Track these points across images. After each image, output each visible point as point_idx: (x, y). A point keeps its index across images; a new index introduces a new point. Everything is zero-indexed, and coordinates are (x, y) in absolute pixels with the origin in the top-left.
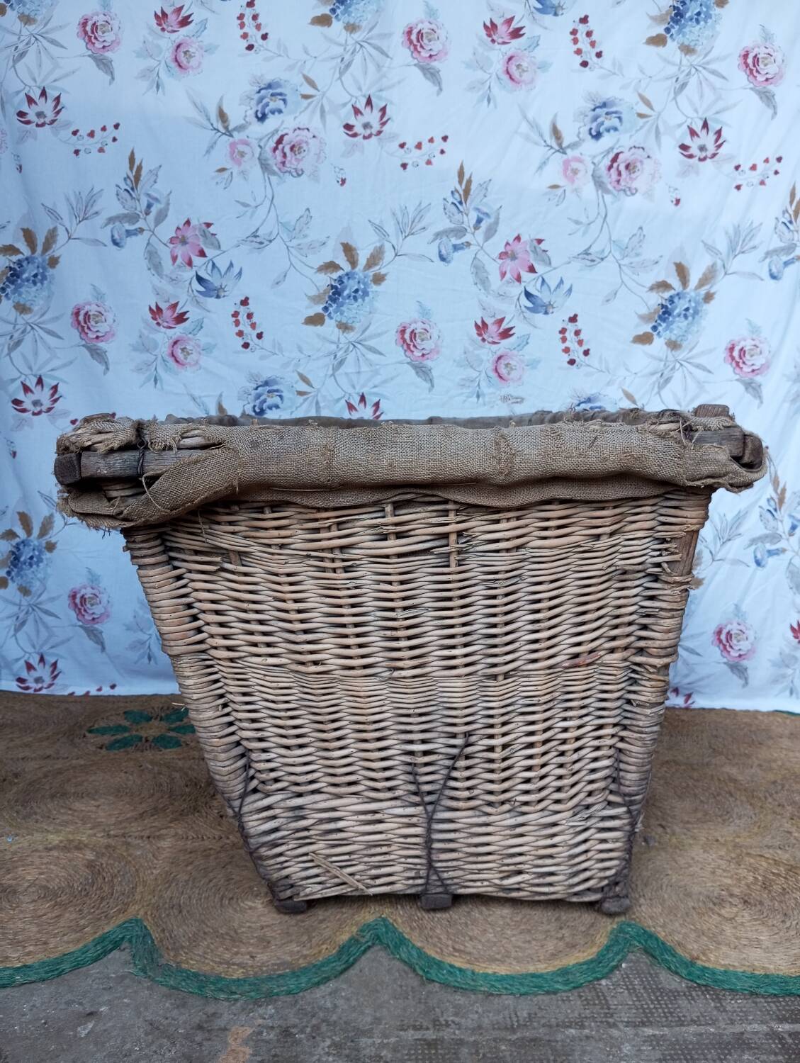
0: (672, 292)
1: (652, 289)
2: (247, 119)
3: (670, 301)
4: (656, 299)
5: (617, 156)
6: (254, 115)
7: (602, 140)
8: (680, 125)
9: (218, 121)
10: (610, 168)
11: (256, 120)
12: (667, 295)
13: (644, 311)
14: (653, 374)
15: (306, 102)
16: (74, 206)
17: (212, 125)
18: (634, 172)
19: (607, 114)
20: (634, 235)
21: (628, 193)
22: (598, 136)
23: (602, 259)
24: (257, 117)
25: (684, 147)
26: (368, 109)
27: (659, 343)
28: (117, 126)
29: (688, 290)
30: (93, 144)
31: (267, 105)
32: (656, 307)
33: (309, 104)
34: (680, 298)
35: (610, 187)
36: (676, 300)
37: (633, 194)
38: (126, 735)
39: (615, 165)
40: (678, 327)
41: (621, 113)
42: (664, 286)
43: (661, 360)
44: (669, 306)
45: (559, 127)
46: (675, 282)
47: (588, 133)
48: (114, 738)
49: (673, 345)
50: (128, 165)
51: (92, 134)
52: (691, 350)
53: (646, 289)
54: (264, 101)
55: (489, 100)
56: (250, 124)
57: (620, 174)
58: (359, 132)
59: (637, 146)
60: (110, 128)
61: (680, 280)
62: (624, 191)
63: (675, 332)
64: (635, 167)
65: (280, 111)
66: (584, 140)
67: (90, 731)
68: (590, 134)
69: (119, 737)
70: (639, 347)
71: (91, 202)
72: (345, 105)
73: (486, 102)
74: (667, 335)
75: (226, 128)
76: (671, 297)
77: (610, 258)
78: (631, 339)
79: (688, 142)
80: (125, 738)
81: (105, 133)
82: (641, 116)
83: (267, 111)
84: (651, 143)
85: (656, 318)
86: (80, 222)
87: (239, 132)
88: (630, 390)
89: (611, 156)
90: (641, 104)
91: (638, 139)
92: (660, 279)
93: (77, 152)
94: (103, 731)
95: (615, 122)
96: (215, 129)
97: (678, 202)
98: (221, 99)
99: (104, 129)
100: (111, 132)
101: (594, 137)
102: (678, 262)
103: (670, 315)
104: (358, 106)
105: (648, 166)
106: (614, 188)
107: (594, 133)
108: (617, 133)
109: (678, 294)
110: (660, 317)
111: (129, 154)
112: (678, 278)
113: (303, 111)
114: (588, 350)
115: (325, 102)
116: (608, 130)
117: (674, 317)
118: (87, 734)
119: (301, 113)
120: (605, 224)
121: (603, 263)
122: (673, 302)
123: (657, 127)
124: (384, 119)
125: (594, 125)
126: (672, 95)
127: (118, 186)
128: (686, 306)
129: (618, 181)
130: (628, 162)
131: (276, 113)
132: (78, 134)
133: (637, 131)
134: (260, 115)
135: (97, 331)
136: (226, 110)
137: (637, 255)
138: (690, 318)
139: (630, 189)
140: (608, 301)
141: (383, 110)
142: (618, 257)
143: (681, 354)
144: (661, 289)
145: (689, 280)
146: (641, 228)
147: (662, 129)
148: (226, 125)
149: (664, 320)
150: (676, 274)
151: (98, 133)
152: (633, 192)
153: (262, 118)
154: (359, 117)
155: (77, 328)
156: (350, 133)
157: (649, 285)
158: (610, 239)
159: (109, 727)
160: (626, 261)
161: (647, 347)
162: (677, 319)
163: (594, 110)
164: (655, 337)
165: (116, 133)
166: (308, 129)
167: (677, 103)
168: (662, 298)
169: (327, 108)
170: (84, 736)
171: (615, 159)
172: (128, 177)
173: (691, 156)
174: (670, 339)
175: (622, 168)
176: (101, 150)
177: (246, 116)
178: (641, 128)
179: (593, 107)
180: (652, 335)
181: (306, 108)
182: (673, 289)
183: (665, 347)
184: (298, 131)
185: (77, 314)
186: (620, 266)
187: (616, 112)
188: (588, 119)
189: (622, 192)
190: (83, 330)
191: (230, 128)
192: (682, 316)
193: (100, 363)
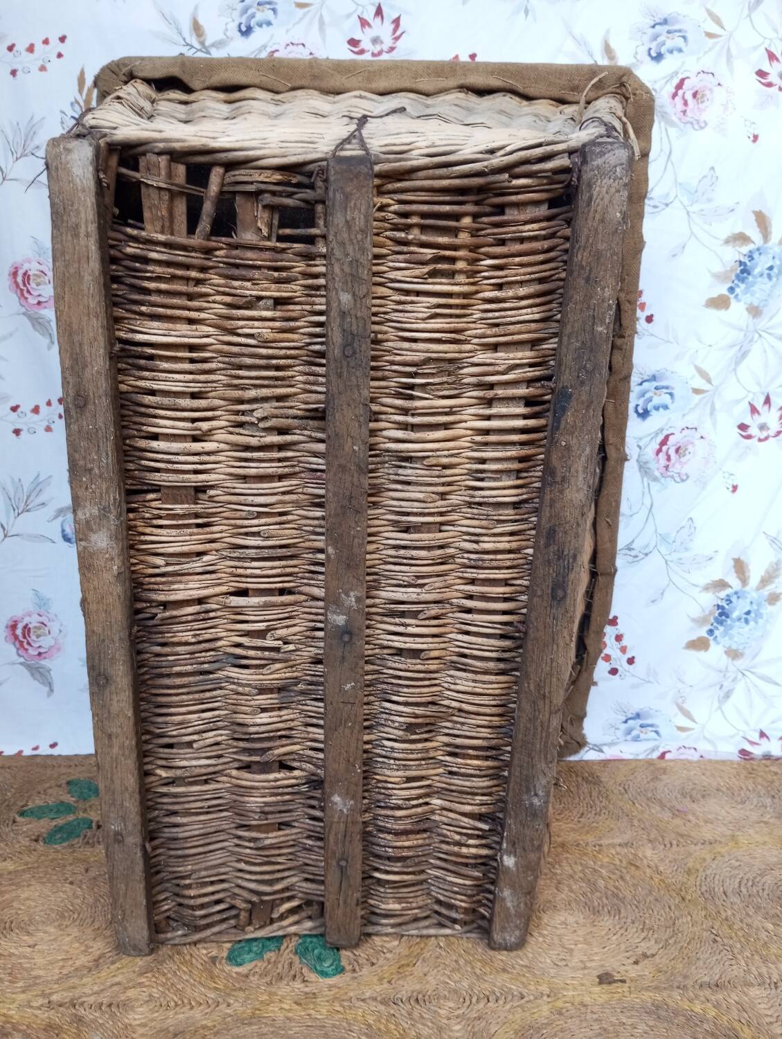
0: (751, 247)
1: (727, 242)
2: (228, 34)
3: (750, 256)
4: (732, 254)
5: (682, 82)
6: (236, 29)
7: (663, 63)
8: (756, 48)
9: (191, 36)
10: (675, 95)
11: (239, 34)
12: (745, 249)
13: (718, 268)
14: (732, 346)
15: (301, 12)
16: (10, 139)
17: (184, 39)
18: (702, 102)
19: (669, 32)
20: (705, 177)
21: (696, 127)
22: (658, 57)
23: (667, 205)
24: (240, 31)
25: (761, 74)
26: (378, 19)
27: (737, 309)
28: (62, 39)
29: (770, 244)
30: (32, 61)
31: (253, 16)
32: (733, 264)
33: (305, 15)
34: (760, 254)
35: (674, 118)
36: (756, 256)
37: (702, 128)
38: (71, 818)
39: (680, 92)
40: (761, 289)
41: (686, 32)
42: (742, 238)
43: (741, 330)
44: (748, 264)
45: (613, 45)
46: (754, 234)
47: (646, 53)
48: (54, 823)
49: (755, 311)
50: (76, 88)
51: (31, 49)
52: (771, 318)
53: (722, 242)
54: (250, 12)
55: (527, 12)
56: (232, 39)
57: (686, 103)
58: (366, 48)
59: (705, 70)
60: (54, 41)
61: (761, 232)
62: (692, 123)
63: (757, 295)
64: (703, 96)
65: (269, 24)
66: (642, 62)
67: (22, 814)
68: (650, 55)
69: (60, 822)
70: (713, 312)
71: (32, 133)
72: (349, 16)
73: (522, 14)
74: (747, 299)
75: (202, 43)
76: (750, 252)
77: (676, 204)
78: (704, 303)
79: (766, 67)
80: (69, 824)
81: (47, 48)
82: (710, 35)
83: (253, 23)
84: (721, 69)
85: (734, 278)
86: (17, 159)
87: (218, 48)
88: (705, 367)
89: (676, 81)
90: (709, 21)
91: (707, 63)
92: (737, 231)
93: (14, 73)
94: (38, 813)
95: (679, 42)
96: (188, 45)
97: (756, 138)
98: (196, 8)
99: (46, 42)
100: (55, 46)
101: (653, 58)
102: (757, 210)
103: (749, 274)
104: (365, 16)
105: (718, 96)
106: (680, 119)
107: (654, 54)
108: (681, 54)
109: (758, 249)
110: (737, 276)
111: (78, 73)
112: (758, 230)
113: (298, 22)
114: (652, 316)
115: (324, 12)
116: (671, 52)
117: (755, 277)
118: (19, 819)
119: (294, 25)
120: (669, 163)
121: (668, 210)
122: (753, 259)
123: (729, 49)
124: (398, 33)
125: (654, 45)
126: (746, 12)
127: (62, 112)
128: (769, 265)
129: (684, 112)
130: (695, 89)
131: (264, 26)
132: (15, 49)
133: (706, 53)
134: (244, 29)
135: (39, 295)
136: (201, 21)
137: (709, 200)
138: (774, 279)
139: (698, 122)
140: (674, 256)
141: (397, 22)
142: (686, 203)
143: (762, 323)
144: (738, 242)
145: (770, 233)
146: (712, 168)
147: (734, 52)
148: (202, 39)
149: (743, 280)
150: (756, 224)
151: (39, 47)
152: (702, 126)
153: (246, 32)
154: (367, 29)
155: (16, 293)
156: (356, 50)
157: (724, 236)
158: (676, 180)
159: (48, 806)
160: (696, 208)
161: (722, 313)
162: (759, 279)
163: (653, 27)
164: (733, 301)
165: (61, 48)
166: (303, 45)
167: (751, 20)
168: (739, 252)
169: (327, 19)
170: (14, 822)
171: (680, 86)
172: (77, 102)
173: (769, 85)
174: (751, 304)
175: (689, 96)
176: (43, 68)
177: (227, 30)
178: (710, 49)
179: (652, 23)
180: (729, 299)
181: (301, 19)
182: (753, 242)
183: (746, 313)
184: (291, 47)
185: (15, 274)
186: (688, 213)
187: (680, 31)
188: (646, 38)
189: (689, 126)
190: (22, 295)
191: (207, 43)
192: (765, 276)
193: (43, 335)
